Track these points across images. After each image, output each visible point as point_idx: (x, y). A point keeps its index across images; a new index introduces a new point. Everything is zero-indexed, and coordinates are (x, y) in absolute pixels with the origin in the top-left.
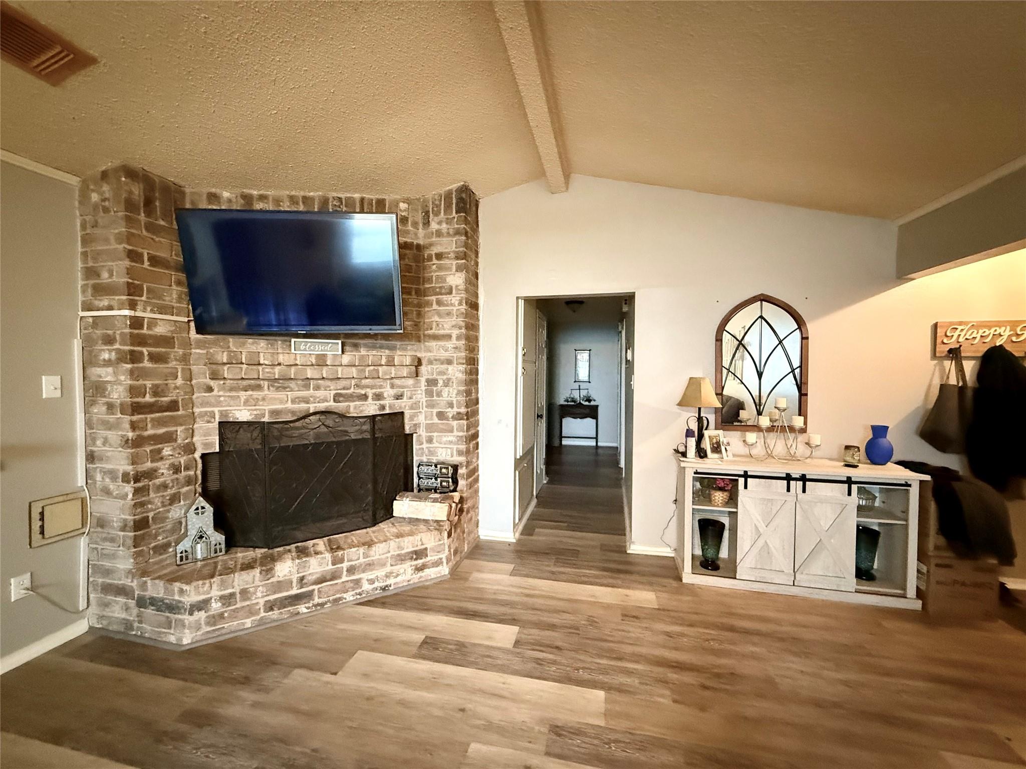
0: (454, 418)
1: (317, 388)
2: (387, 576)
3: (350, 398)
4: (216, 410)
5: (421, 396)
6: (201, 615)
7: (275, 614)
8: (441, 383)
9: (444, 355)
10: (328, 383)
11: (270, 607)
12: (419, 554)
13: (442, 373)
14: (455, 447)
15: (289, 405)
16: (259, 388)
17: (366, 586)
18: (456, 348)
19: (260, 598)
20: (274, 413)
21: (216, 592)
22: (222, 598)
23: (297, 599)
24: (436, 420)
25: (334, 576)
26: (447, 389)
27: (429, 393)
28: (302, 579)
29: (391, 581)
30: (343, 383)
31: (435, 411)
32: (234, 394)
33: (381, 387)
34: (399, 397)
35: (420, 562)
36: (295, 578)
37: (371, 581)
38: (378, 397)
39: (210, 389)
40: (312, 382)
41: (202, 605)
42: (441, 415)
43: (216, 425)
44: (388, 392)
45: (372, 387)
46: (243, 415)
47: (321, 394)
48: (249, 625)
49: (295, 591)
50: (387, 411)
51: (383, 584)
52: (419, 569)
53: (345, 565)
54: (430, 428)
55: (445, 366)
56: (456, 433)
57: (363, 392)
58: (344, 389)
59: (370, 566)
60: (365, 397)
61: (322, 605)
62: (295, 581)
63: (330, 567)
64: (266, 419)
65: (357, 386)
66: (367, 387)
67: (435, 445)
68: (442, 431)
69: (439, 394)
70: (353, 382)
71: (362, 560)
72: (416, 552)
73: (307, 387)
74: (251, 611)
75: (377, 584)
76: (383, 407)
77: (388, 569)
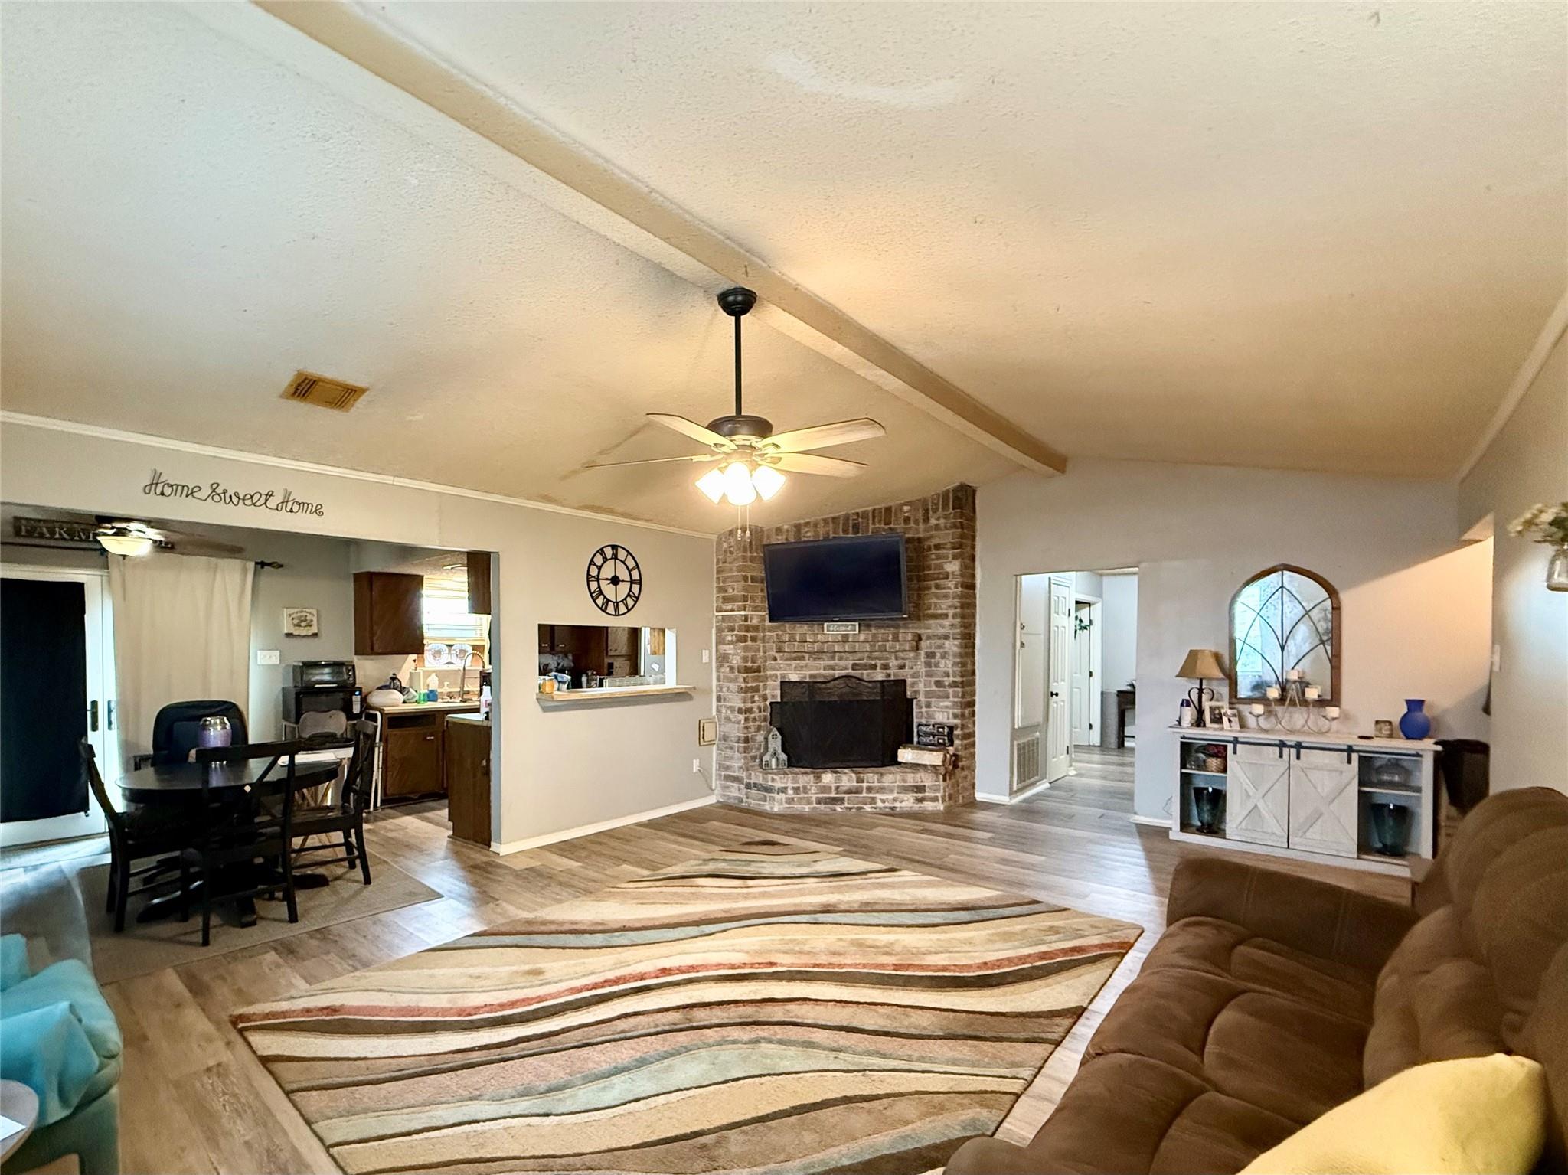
0: (950, 686)
1: (841, 659)
2: (895, 800)
3: (864, 667)
4: (778, 673)
5: (921, 668)
6: (783, 796)
7: (822, 807)
8: (938, 655)
9: (941, 631)
10: (848, 655)
11: (819, 802)
12: (920, 789)
13: (940, 647)
14: (951, 711)
15: (822, 671)
16: (802, 658)
17: (879, 804)
18: (952, 625)
19: (814, 795)
20: (811, 676)
21: (790, 785)
22: (793, 788)
23: (834, 801)
24: (934, 688)
25: (858, 791)
26: (943, 661)
27: (928, 664)
28: (837, 788)
29: (897, 804)
30: (859, 655)
31: (933, 680)
32: (788, 662)
33: (887, 659)
34: (902, 667)
35: (920, 795)
36: (833, 786)
37: (883, 801)
38: (885, 667)
39: (775, 659)
40: (837, 654)
41: (783, 790)
42: (939, 684)
43: (778, 683)
44: (893, 662)
45: (880, 659)
46: (794, 677)
47: (842, 663)
48: (807, 810)
49: (833, 795)
50: (892, 678)
51: (891, 805)
52: (920, 800)
53: (865, 785)
54: (928, 694)
55: (943, 641)
56: (951, 699)
57: (873, 662)
58: (860, 660)
59: (881, 790)
60: (874, 667)
61: (850, 809)
62: (833, 788)
63: (855, 784)
64: (808, 680)
65: (869, 658)
66: (876, 658)
67: (933, 709)
68: (940, 697)
69: (937, 665)
70: (866, 654)
71: (876, 784)
72: (916, 787)
73: (833, 658)
74: (809, 802)
75: (887, 804)
76: (889, 675)
77: (895, 795)
